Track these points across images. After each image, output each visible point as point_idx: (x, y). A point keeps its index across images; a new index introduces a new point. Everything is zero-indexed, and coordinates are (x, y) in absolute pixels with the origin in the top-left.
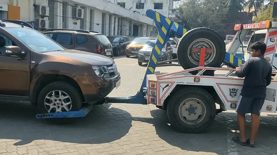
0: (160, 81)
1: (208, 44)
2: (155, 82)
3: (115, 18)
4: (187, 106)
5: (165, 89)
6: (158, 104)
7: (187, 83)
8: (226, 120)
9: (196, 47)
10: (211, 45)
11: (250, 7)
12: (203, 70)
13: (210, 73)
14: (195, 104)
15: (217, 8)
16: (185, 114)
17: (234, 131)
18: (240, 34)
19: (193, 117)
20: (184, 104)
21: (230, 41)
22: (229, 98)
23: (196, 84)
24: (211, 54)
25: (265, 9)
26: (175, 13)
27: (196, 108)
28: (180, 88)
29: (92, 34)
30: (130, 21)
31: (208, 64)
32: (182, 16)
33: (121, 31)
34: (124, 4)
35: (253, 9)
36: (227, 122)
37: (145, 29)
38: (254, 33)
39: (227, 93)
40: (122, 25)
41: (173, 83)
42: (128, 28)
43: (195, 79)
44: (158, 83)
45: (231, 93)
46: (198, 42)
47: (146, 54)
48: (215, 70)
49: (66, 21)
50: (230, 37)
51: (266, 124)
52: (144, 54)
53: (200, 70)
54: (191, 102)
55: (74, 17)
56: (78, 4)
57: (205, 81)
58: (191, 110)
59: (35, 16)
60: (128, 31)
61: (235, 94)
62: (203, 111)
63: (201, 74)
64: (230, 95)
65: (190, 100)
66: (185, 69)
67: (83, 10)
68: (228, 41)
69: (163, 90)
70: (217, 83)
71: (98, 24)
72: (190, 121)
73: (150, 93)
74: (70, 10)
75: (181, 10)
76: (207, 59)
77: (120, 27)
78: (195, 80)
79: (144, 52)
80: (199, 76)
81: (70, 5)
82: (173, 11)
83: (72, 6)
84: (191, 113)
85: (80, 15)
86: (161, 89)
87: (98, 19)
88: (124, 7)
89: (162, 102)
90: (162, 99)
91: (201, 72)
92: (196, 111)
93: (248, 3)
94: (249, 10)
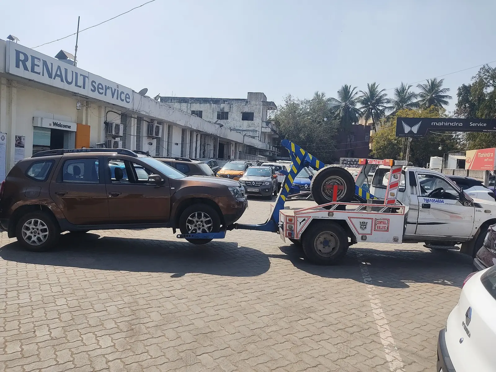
0: (297, 216)
1: (339, 181)
2: (292, 216)
3: (197, 135)
4: (322, 239)
5: (302, 223)
6: (296, 238)
7: (322, 217)
8: (356, 255)
9: (329, 184)
10: (342, 182)
11: (367, 119)
12: (336, 205)
13: (342, 208)
14: (329, 238)
15: (325, 119)
16: (320, 247)
17: (364, 263)
18: (365, 168)
19: (327, 250)
20: (319, 238)
21: (345, 165)
22: (360, 231)
23: (330, 218)
24: (342, 190)
25: (386, 122)
26: (270, 126)
27: (330, 241)
28: (315, 222)
29: (194, 162)
30: (214, 138)
31: (340, 199)
32: (279, 130)
33: (204, 152)
34: (201, 112)
35: (371, 121)
36: (357, 256)
37: (233, 148)
38: (378, 167)
39: (358, 226)
40: (205, 144)
41: (309, 217)
42: (212, 148)
43: (329, 213)
44: (295, 218)
45: (362, 226)
46: (331, 179)
47: (248, 183)
48: (346, 205)
49: (140, 140)
50: (344, 160)
51: (394, 257)
52: (246, 184)
53: (333, 205)
54: (325, 236)
55: (150, 136)
56: (154, 119)
57: (338, 215)
58: (326, 243)
59: (106, 137)
60: (212, 152)
61: (365, 226)
62: (336, 243)
63: (335, 209)
64: (361, 228)
65: (324, 234)
66: (319, 205)
67: (161, 127)
68: (342, 165)
69: (300, 224)
70: (348, 217)
71: (177, 144)
72: (325, 254)
73: (288, 227)
74: (145, 127)
75: (277, 122)
76: (339, 195)
77: (203, 146)
78: (329, 215)
79: (245, 181)
80: (332, 210)
81: (145, 120)
82: (268, 122)
83: (147, 122)
84: (326, 246)
85: (157, 133)
86: (298, 223)
87: (177, 137)
88: (201, 117)
89: (300, 236)
90: (299, 233)
91: (334, 207)
92: (330, 244)
93: (365, 113)
94: (366, 122)
